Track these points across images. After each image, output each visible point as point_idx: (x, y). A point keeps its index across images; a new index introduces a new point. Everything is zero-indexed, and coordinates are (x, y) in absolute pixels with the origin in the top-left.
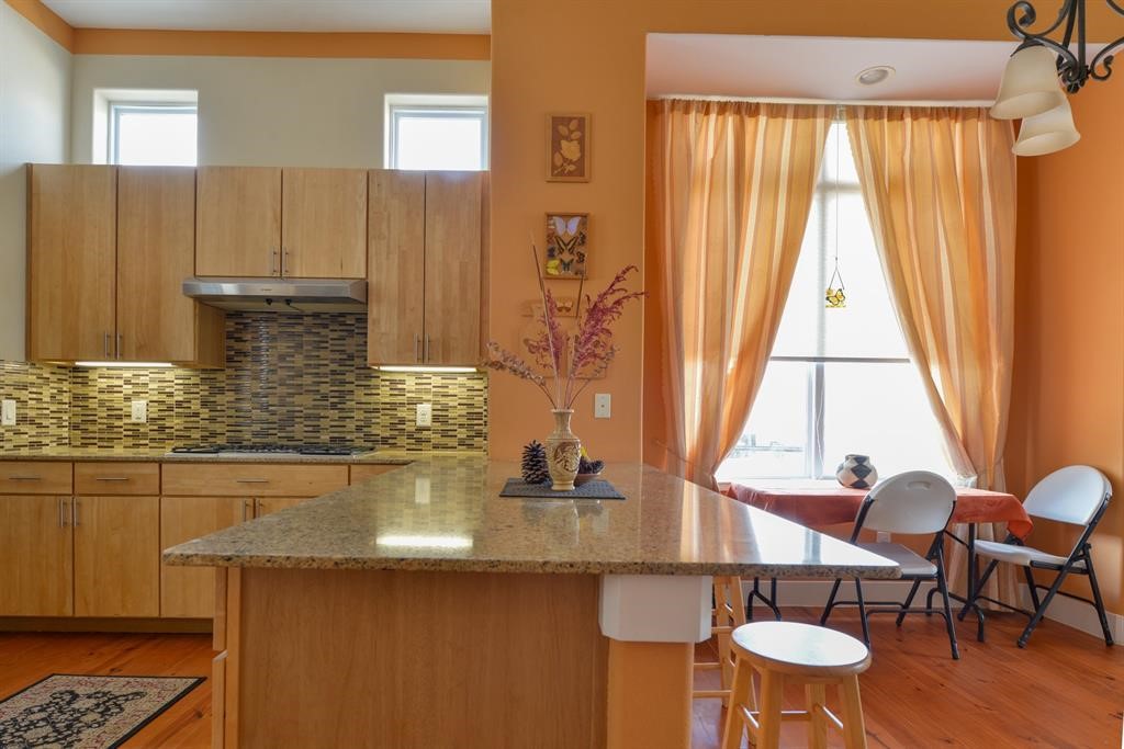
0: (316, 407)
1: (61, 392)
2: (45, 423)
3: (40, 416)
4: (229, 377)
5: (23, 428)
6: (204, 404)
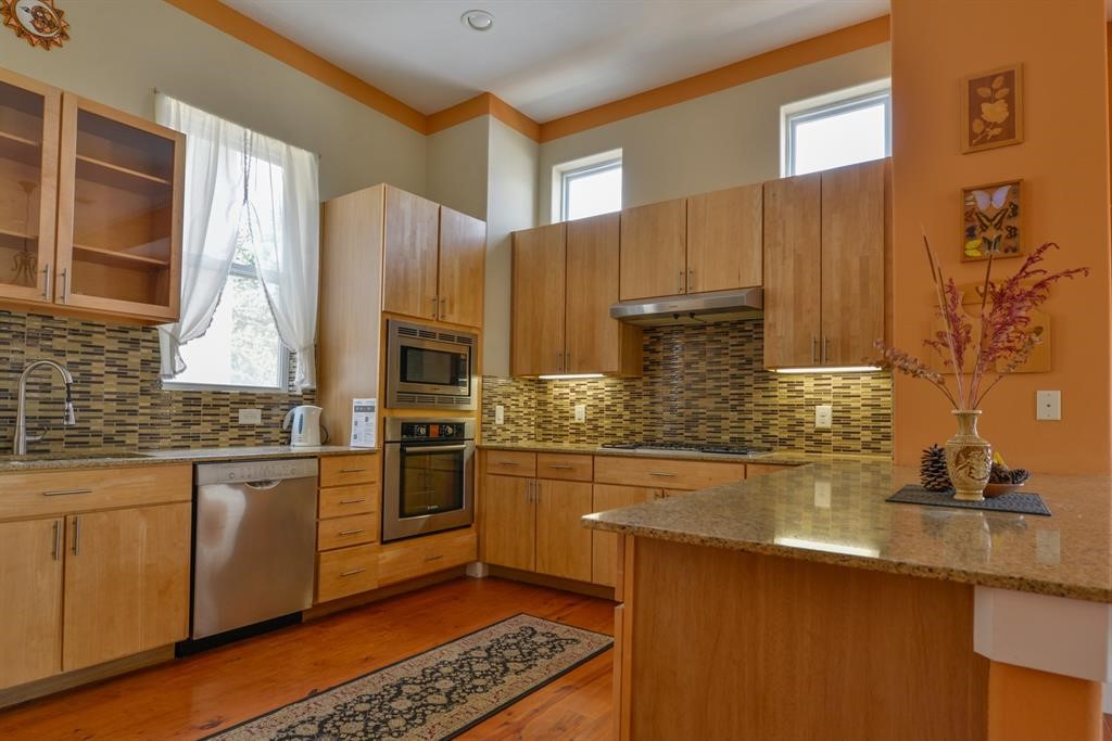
0: (717, 409)
1: (530, 399)
2: (521, 423)
3: (518, 417)
4: (646, 384)
5: (507, 427)
6: (626, 407)
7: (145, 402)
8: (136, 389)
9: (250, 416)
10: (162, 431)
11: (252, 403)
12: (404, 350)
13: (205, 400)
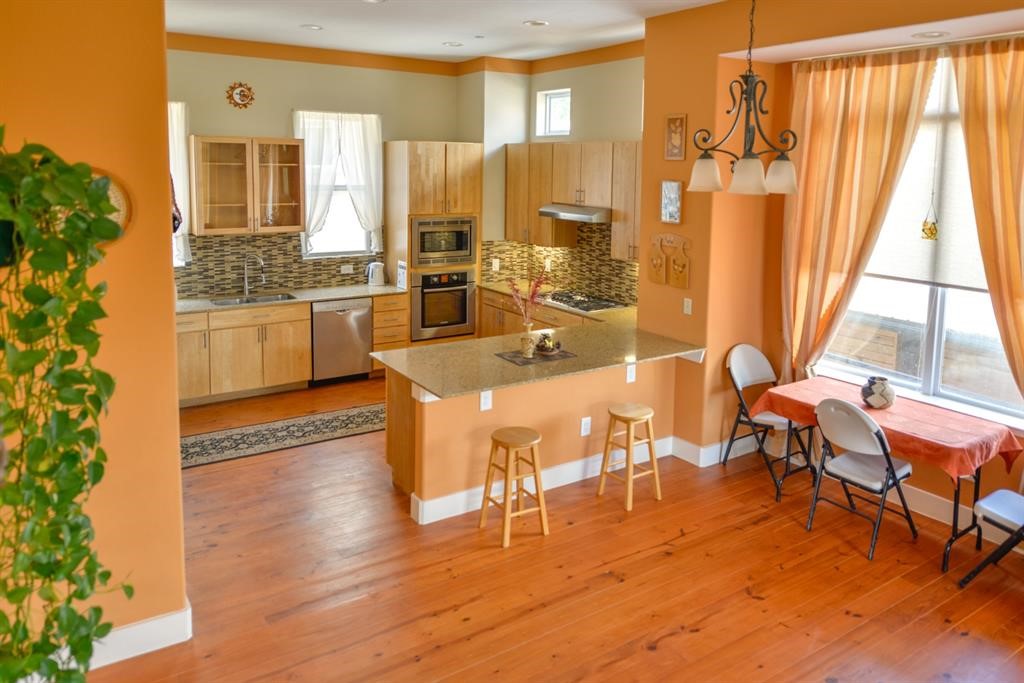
0: (610, 274)
1: (523, 252)
2: (515, 269)
3: (512, 265)
4: (579, 252)
5: (502, 272)
6: (570, 265)
7: (295, 266)
8: (291, 260)
9: (347, 269)
10: (304, 280)
11: (348, 262)
12: (423, 234)
13: (323, 263)
